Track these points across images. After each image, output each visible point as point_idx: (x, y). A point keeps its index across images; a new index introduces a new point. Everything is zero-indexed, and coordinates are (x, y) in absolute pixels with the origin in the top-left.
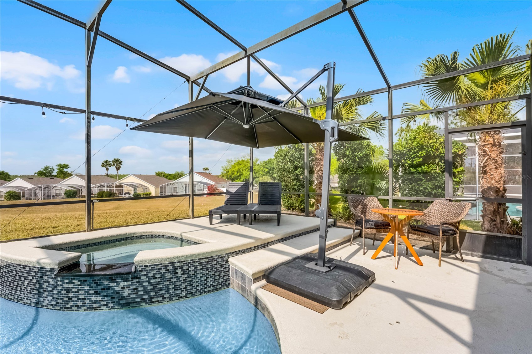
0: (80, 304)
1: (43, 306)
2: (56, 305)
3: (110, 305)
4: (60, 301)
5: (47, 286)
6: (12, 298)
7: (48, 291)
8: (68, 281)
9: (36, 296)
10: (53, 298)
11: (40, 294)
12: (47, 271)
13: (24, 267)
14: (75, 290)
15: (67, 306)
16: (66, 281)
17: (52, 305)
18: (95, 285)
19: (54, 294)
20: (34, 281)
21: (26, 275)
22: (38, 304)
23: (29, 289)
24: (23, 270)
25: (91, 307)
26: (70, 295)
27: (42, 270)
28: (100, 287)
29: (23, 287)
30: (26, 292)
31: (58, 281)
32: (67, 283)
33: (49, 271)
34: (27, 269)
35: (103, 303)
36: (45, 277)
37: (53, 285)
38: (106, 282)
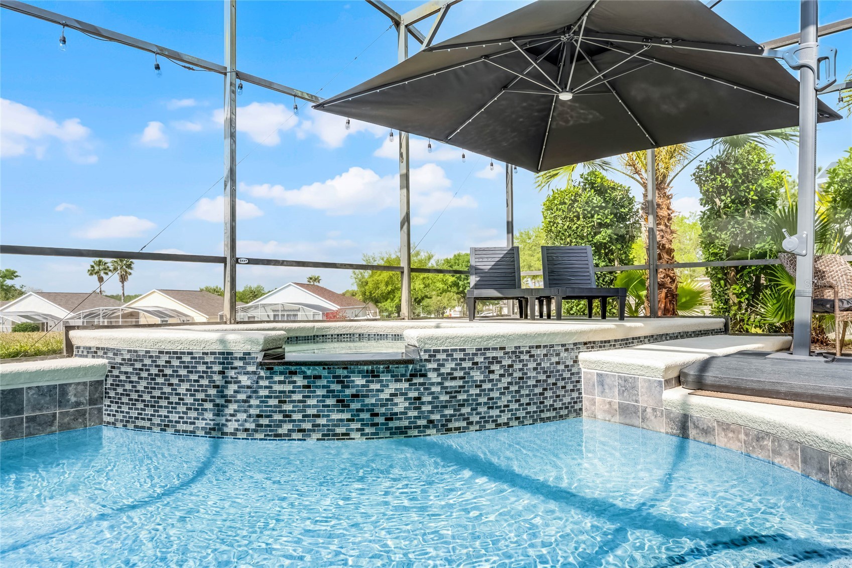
0: (307, 426)
1: (226, 434)
2: (256, 431)
3: (368, 430)
4: (264, 421)
5: (235, 392)
6: (147, 424)
7: (236, 401)
8: (282, 378)
9: (209, 415)
10: (250, 416)
11: (219, 410)
12: (236, 358)
13: (178, 355)
14: (297, 397)
15: (280, 431)
16: (277, 378)
17: (246, 430)
18: (336, 387)
19: (250, 406)
20: (205, 382)
21: (183, 372)
22: (217, 432)
23: (189, 400)
24: (175, 363)
25: (329, 434)
26: (288, 407)
27: (226, 358)
28: (348, 392)
29: (174, 399)
30: (181, 408)
31: (261, 378)
32: (280, 382)
33: (241, 359)
34: (187, 359)
35: (356, 425)
36: (232, 373)
37: (248, 387)
38: (359, 381)
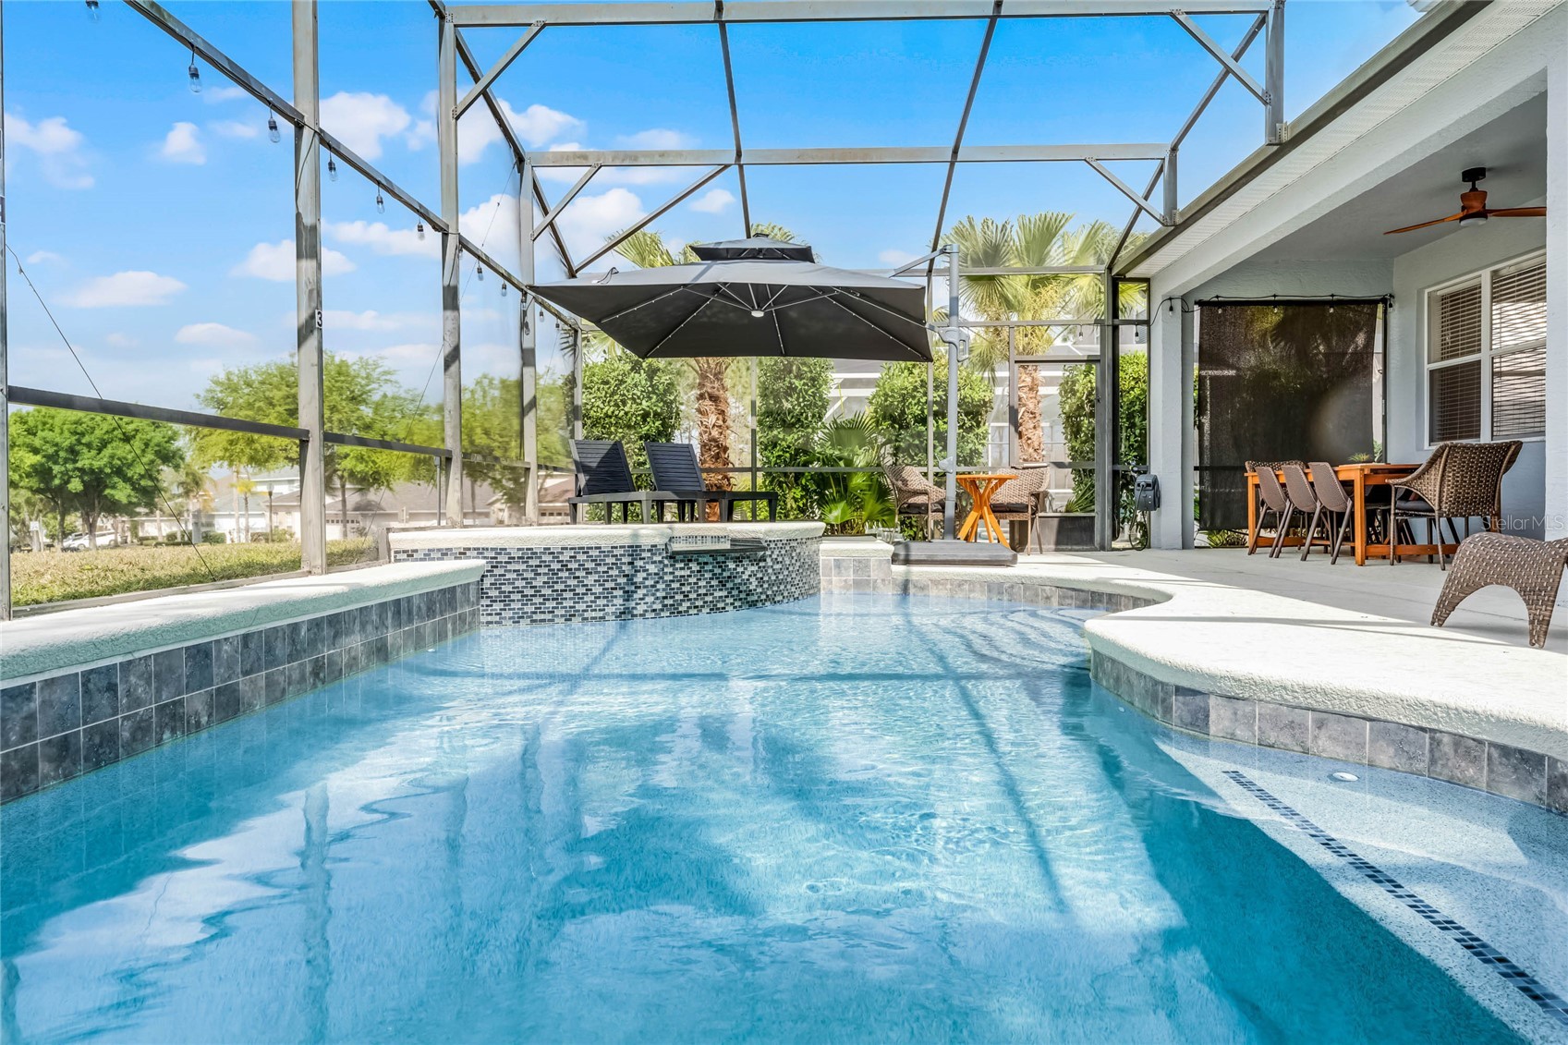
0: (699, 603)
1: (636, 616)
2: (662, 610)
3: (737, 604)
4: (668, 602)
5: (644, 579)
6: (550, 616)
7: (645, 587)
8: (682, 565)
9: (619, 601)
10: (657, 598)
11: (628, 596)
12: (644, 550)
13: (585, 550)
14: (693, 580)
15: (680, 609)
16: (678, 566)
17: (654, 610)
18: (718, 571)
19: (658, 590)
20: (614, 572)
21: (590, 565)
22: (625, 614)
23: (598, 590)
24: (581, 557)
25: (715, 609)
26: (686, 589)
27: (634, 551)
28: (725, 574)
29: (581, 590)
30: (589, 598)
31: (666, 566)
32: (681, 569)
33: (649, 550)
34: (594, 553)
35: (729, 600)
36: (639, 563)
37: (656, 574)
38: (731, 565)
